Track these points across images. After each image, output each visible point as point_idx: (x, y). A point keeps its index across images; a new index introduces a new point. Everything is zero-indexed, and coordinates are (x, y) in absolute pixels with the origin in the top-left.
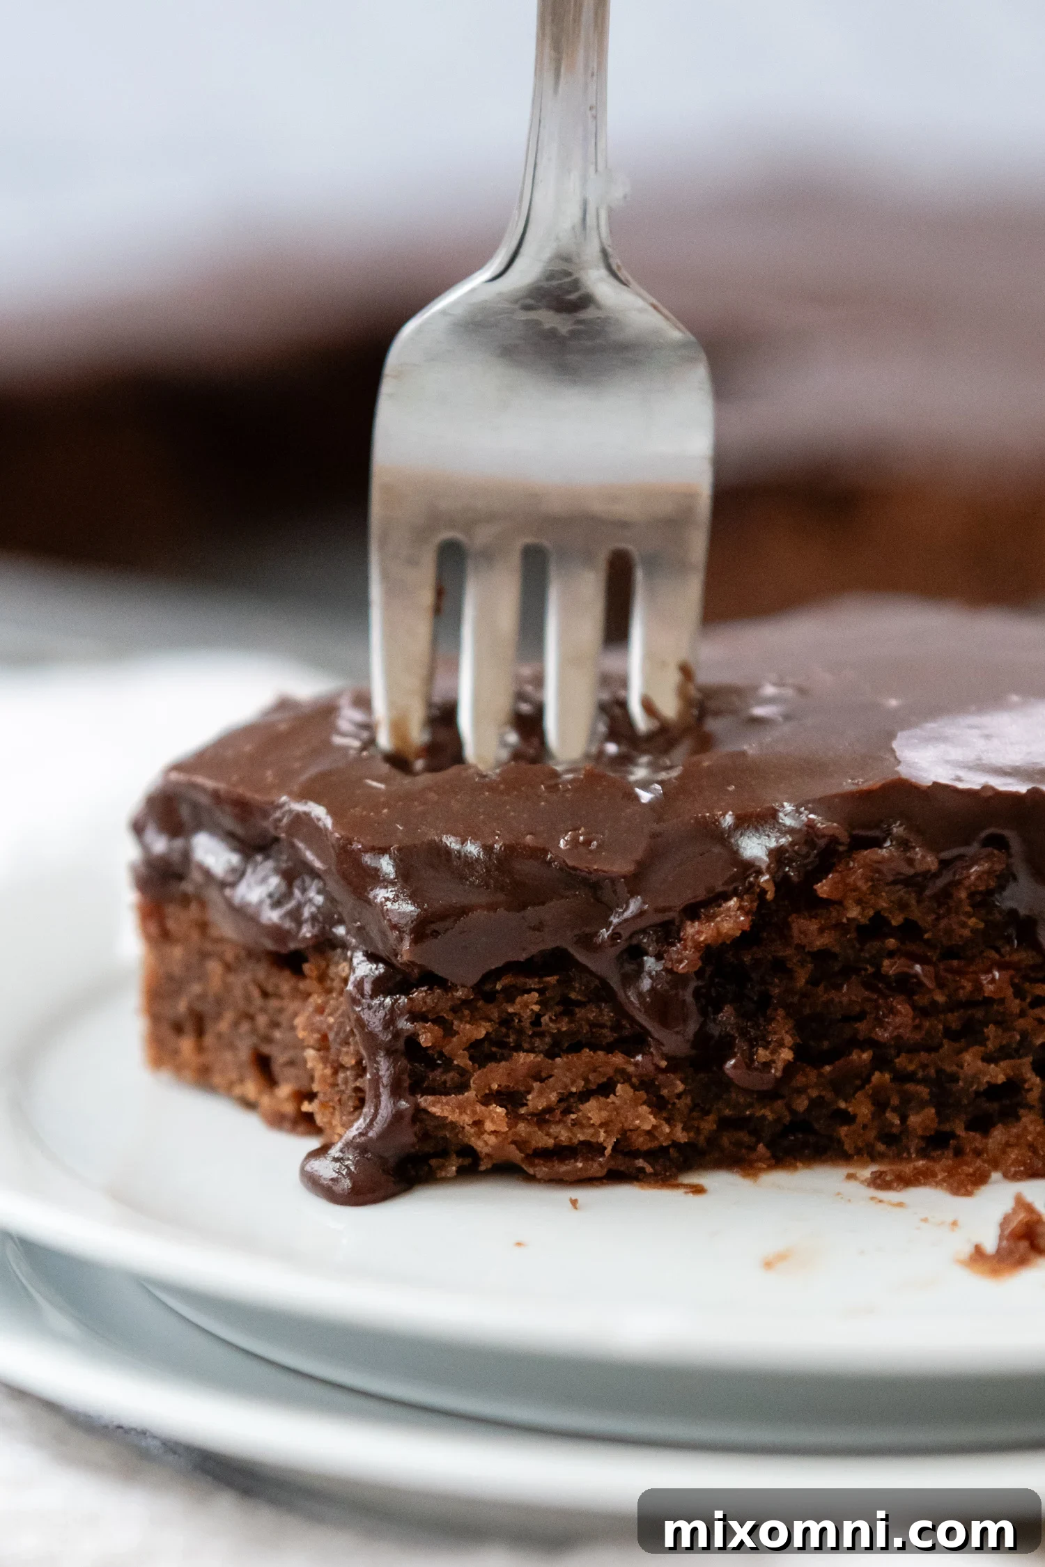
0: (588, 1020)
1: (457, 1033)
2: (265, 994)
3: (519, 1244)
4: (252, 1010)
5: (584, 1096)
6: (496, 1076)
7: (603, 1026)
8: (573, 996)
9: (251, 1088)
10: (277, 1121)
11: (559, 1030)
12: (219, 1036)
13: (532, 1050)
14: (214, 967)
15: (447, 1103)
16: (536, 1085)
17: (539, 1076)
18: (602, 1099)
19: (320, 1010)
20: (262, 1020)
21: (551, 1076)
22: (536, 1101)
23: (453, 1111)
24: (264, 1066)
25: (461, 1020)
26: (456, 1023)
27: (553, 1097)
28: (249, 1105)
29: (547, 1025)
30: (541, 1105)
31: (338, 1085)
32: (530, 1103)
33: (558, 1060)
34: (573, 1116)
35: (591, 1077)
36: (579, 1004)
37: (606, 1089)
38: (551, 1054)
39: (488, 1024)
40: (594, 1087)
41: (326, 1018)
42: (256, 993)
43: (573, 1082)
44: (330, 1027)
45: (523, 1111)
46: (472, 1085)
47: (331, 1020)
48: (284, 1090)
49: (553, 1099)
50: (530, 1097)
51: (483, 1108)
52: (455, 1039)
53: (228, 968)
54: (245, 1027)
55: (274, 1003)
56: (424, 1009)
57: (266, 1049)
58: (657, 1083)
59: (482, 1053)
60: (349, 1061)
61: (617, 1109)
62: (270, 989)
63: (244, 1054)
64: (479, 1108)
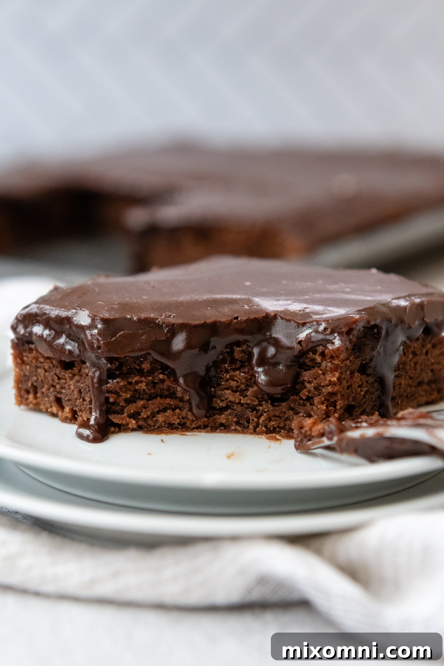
0: (160, 388)
1: (121, 396)
2: (59, 379)
3: (149, 454)
4: (55, 384)
5: (158, 412)
6: (132, 408)
7: (164, 390)
8: (156, 381)
9: (54, 410)
10: (65, 420)
11: (151, 392)
12: (43, 393)
13: (142, 399)
14: (41, 371)
15: (118, 418)
16: (144, 410)
17: (144, 407)
18: (163, 414)
19: (78, 381)
20: (58, 387)
21: (148, 407)
22: (144, 415)
23: (120, 421)
24: (59, 401)
25: (122, 392)
26: (121, 393)
27: (149, 413)
28: (54, 415)
29: (147, 391)
30: (145, 416)
31: (84, 405)
32: (142, 415)
33: (150, 402)
34: (155, 419)
35: (160, 406)
36: (157, 383)
37: (165, 410)
38: (148, 400)
39: (130, 392)
40: (161, 409)
41: (80, 385)
42: (56, 378)
43: (155, 408)
44: (82, 387)
45: (140, 417)
46: (125, 412)
47: (82, 385)
48: (67, 409)
49: (149, 414)
50: (142, 414)
51: (129, 419)
52: (120, 398)
53: (46, 371)
54: (52, 390)
55: (63, 381)
56: (111, 389)
57: (59, 396)
58: (180, 406)
59: (128, 401)
60: (88, 399)
61: (168, 417)
62: (61, 377)
63: (52, 398)
64: (128, 419)
